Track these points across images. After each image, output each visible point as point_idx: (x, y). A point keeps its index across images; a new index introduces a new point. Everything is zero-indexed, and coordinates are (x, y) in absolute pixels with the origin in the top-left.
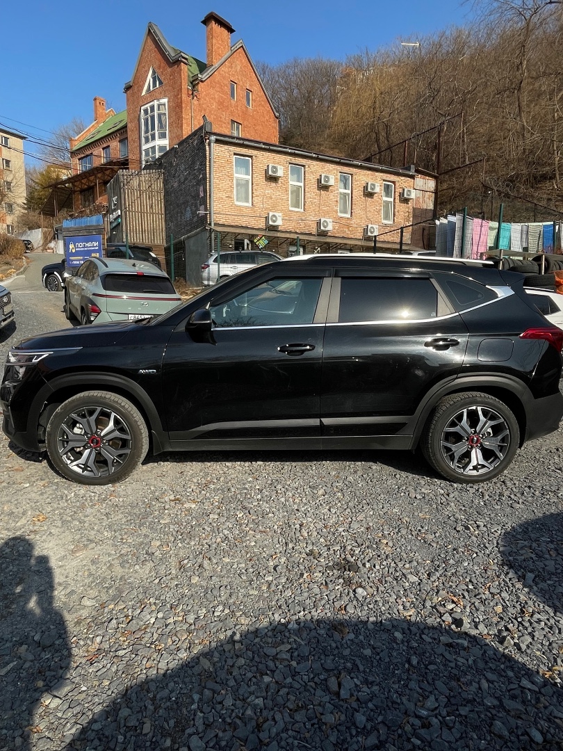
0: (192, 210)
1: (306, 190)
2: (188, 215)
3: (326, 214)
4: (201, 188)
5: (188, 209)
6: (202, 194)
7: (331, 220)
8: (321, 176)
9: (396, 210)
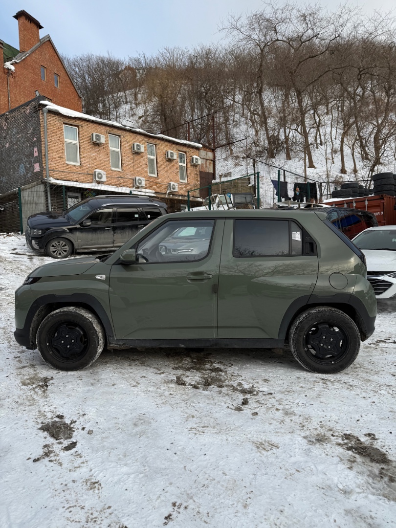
0: (25, 167)
1: (123, 154)
2: (22, 170)
3: (139, 174)
4: (36, 149)
5: (21, 165)
6: (36, 154)
7: (144, 179)
8: (134, 144)
9: (188, 173)
